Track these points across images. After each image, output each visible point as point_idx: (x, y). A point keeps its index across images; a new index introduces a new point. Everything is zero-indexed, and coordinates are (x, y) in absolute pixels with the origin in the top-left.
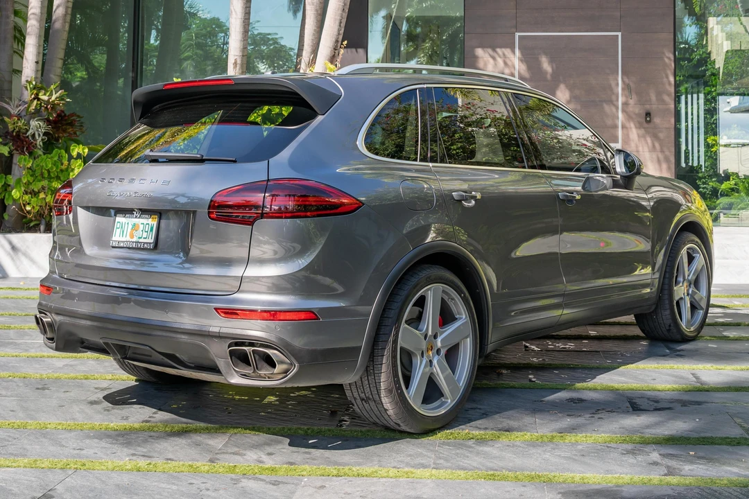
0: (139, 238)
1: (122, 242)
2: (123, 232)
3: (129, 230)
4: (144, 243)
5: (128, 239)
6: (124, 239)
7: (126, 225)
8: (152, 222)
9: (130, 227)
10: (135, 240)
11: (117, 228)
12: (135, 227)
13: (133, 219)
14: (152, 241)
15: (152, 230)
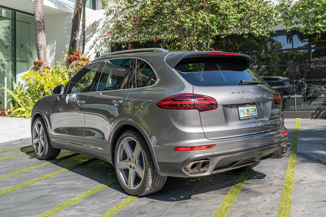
0: (251, 114)
1: (246, 117)
2: (244, 113)
3: (246, 112)
4: (255, 116)
5: (247, 115)
6: (246, 116)
7: (244, 110)
8: (254, 107)
9: (246, 111)
10: (250, 115)
11: (241, 112)
12: (248, 110)
13: (246, 108)
14: (257, 114)
15: (255, 110)
